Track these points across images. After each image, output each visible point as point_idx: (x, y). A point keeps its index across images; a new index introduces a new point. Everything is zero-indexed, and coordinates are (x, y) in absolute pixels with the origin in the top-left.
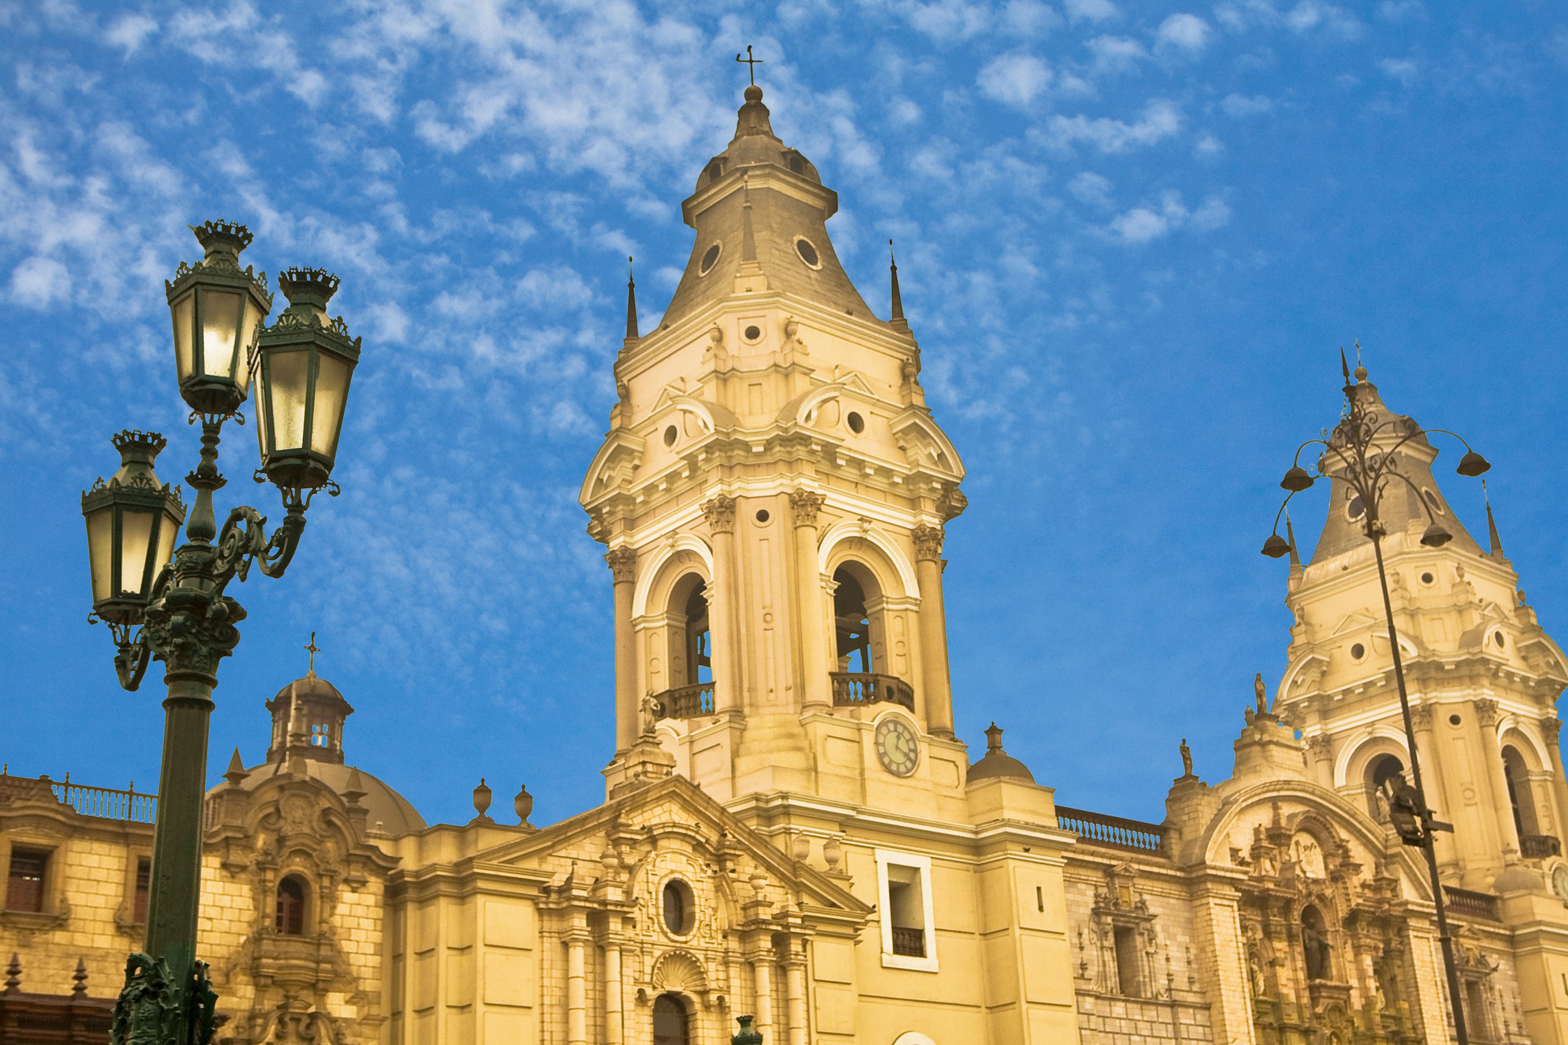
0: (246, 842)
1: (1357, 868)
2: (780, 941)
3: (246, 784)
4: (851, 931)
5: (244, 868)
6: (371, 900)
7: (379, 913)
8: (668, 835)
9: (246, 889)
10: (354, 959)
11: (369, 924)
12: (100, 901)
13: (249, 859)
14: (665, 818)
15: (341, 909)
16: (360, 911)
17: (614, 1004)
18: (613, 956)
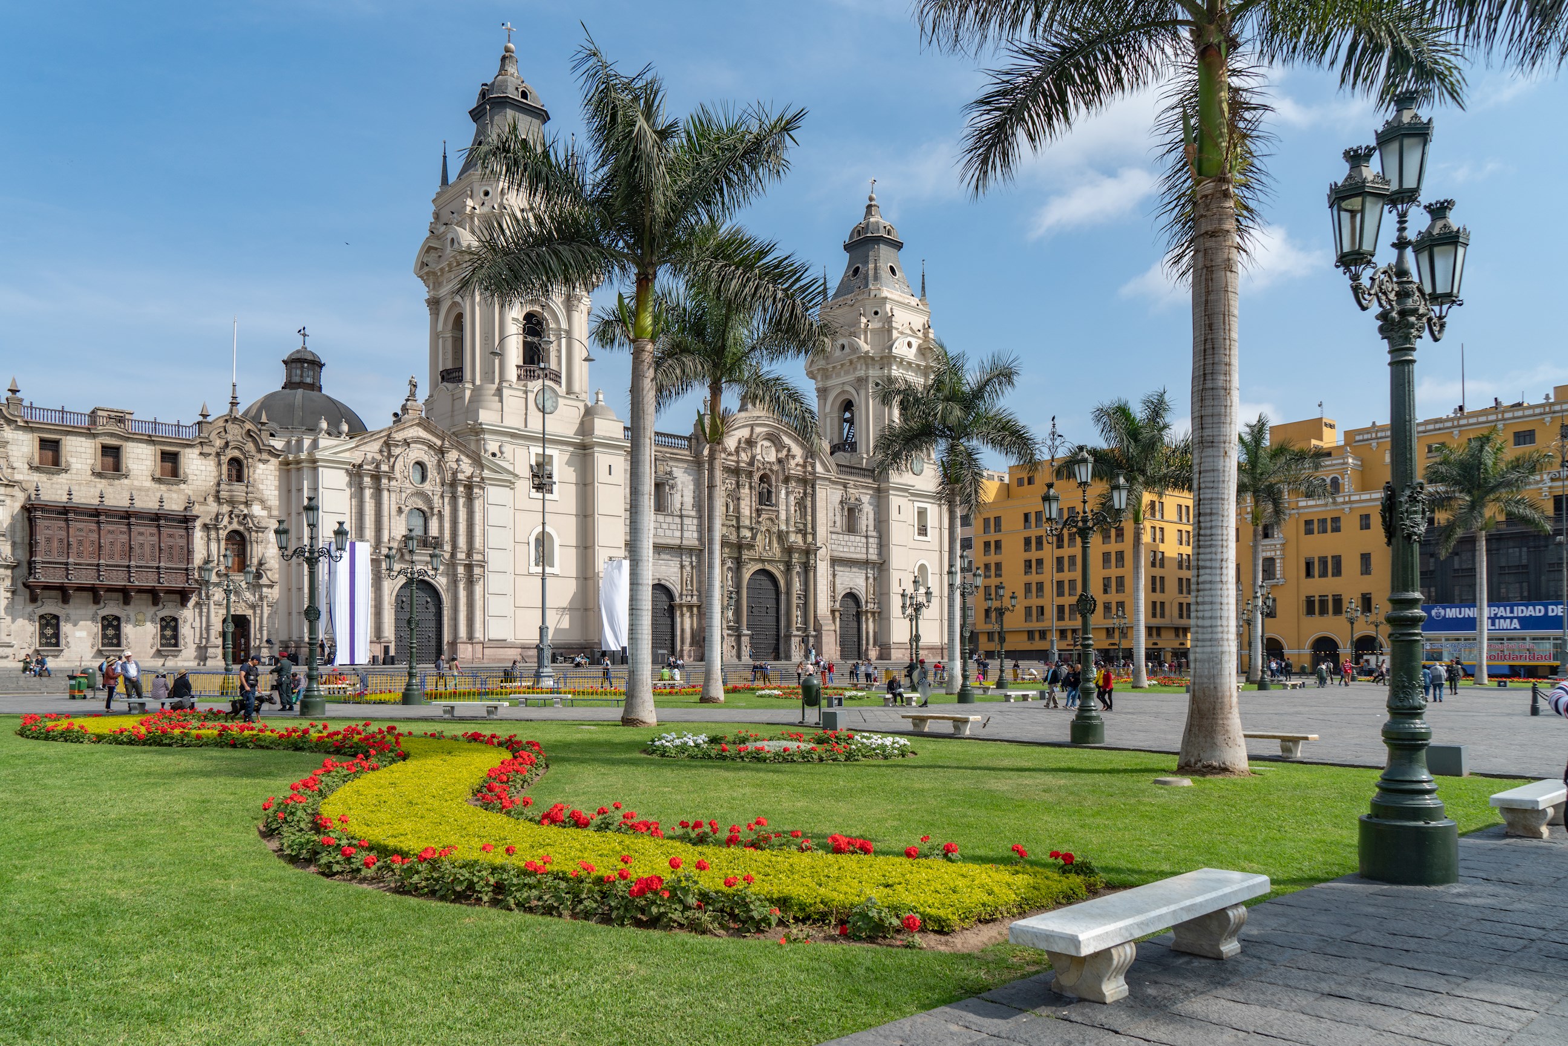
0: (210, 443)
1: (794, 457)
2: (469, 488)
3: (209, 419)
4: (510, 485)
5: (210, 454)
6: (272, 468)
7: (277, 473)
8: (415, 442)
9: (212, 463)
10: (265, 492)
11: (272, 478)
12: (144, 467)
13: (213, 451)
14: (415, 434)
15: (258, 471)
16: (267, 472)
17: (385, 512)
18: (385, 494)
